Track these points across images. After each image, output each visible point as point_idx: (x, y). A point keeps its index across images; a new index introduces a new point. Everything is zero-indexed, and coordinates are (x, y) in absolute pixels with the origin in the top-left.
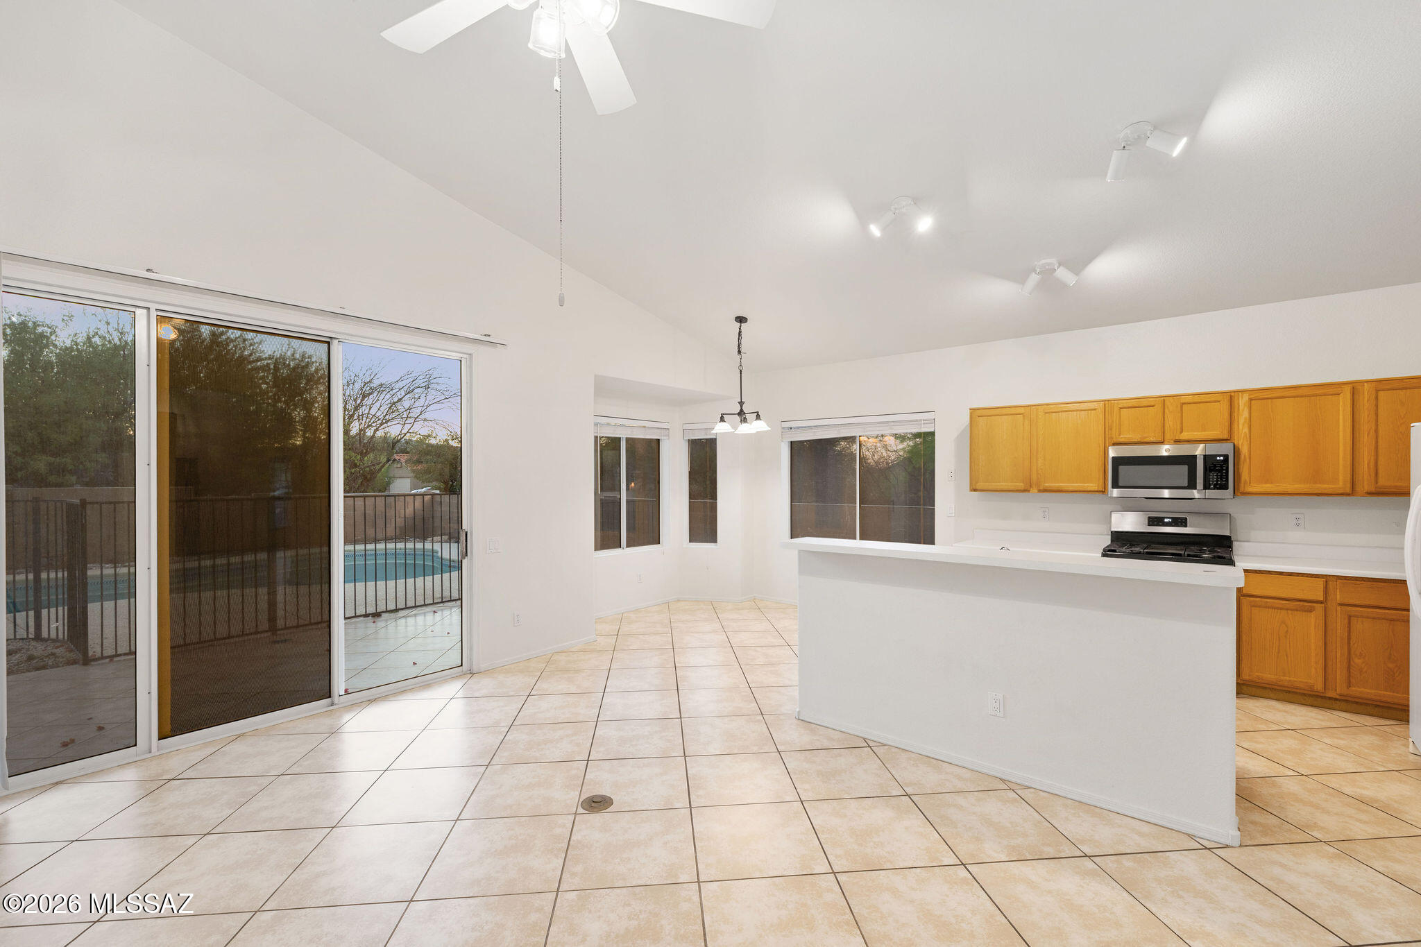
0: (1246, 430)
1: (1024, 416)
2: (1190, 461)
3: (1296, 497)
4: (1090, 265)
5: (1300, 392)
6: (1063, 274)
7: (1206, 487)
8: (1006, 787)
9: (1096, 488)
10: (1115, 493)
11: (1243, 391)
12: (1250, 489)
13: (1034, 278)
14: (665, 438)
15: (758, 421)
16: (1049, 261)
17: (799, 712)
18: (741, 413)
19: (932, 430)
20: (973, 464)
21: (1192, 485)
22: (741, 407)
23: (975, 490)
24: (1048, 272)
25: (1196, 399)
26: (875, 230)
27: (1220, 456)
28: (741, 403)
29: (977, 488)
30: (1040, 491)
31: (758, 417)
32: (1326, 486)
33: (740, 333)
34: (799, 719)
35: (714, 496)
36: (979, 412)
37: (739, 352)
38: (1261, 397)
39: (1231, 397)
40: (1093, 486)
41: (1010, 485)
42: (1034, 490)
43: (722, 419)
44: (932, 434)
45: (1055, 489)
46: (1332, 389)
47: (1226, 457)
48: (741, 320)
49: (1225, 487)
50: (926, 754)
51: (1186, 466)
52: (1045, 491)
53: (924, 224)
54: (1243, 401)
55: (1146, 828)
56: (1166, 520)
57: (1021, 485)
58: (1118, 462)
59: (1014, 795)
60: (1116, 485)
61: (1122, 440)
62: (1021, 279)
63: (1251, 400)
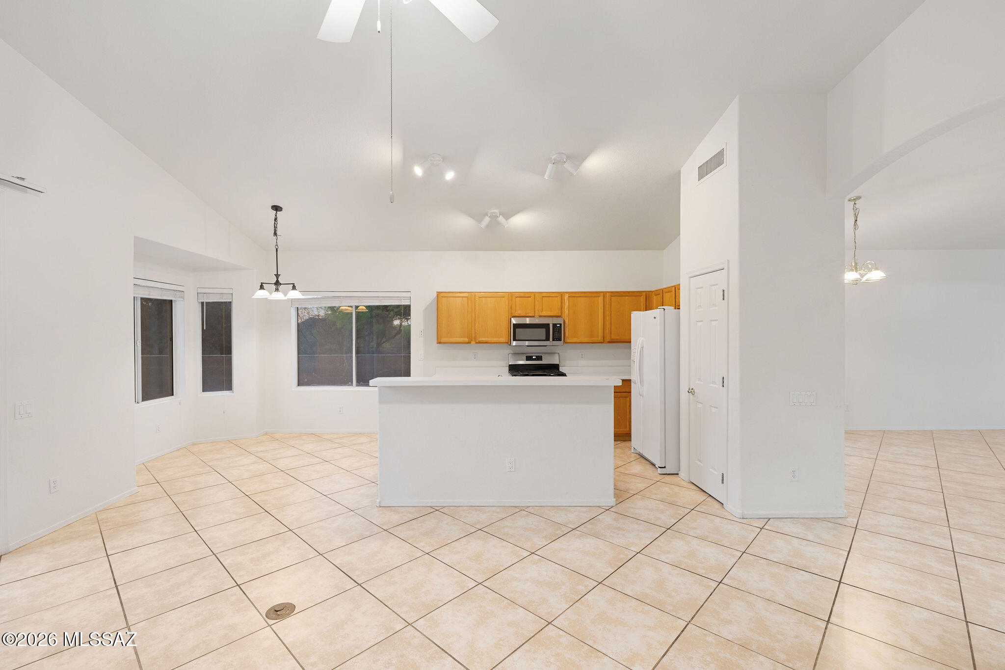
0: (567, 312)
1: (468, 299)
2: (546, 326)
3: (585, 344)
4: (513, 217)
5: (586, 295)
6: (501, 219)
7: (553, 340)
8: (519, 510)
9: (505, 341)
10: (514, 343)
11: (566, 293)
12: (569, 341)
13: (487, 220)
14: (180, 299)
15: (293, 291)
16: (494, 211)
17: (380, 502)
18: (277, 283)
19: (409, 304)
20: (439, 327)
21: (547, 339)
22: (277, 278)
23: (440, 343)
24: (494, 217)
25: (548, 295)
26: (418, 171)
27: (558, 324)
28: (277, 276)
29: (442, 341)
30: (476, 343)
31: (294, 288)
32: (595, 339)
33: (276, 219)
34: (380, 507)
35: (229, 350)
36: (442, 295)
37: (275, 234)
38: (573, 295)
39: (562, 294)
40: (503, 340)
41: (461, 340)
42: (473, 342)
43: (262, 287)
44: (409, 306)
45: (484, 341)
46: (596, 294)
47: (561, 324)
48: (277, 208)
49: (560, 340)
50: (471, 505)
51: (544, 329)
52: (480, 343)
53: (450, 176)
54: (566, 297)
55: (583, 509)
56: (534, 357)
57: (466, 340)
58: (516, 326)
59: (525, 513)
60: (515, 339)
61: (517, 315)
62: (479, 220)
63: (569, 297)
